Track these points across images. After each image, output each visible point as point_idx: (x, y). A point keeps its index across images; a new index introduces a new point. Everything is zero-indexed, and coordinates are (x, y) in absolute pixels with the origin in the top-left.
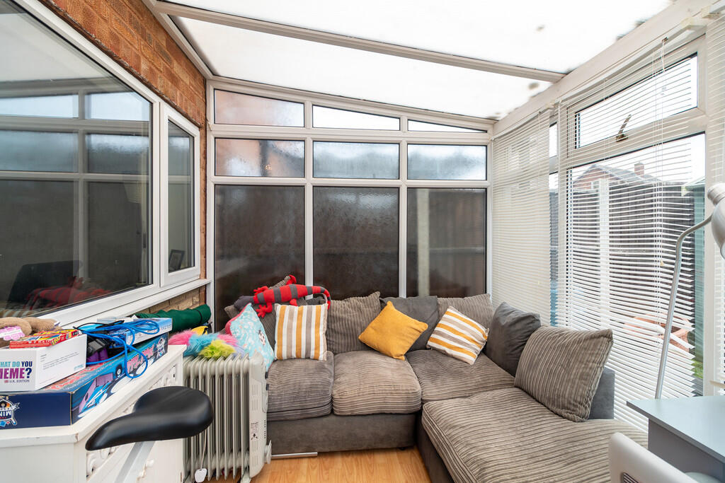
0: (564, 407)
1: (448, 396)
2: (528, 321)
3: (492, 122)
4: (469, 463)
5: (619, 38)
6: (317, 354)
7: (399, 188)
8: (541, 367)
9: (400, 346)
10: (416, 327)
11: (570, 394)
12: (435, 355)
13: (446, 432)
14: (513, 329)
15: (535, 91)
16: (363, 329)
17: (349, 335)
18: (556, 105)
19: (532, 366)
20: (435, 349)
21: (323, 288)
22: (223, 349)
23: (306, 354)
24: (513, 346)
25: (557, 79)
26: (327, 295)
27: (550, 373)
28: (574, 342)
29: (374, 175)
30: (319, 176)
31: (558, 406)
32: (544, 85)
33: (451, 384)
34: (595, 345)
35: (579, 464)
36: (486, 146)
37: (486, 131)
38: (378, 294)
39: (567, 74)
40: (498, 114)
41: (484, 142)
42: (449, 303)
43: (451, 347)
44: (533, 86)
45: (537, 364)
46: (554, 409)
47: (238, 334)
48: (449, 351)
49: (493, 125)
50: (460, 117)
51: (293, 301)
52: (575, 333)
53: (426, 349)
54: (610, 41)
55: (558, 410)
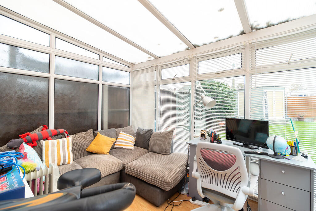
0: (166, 152)
1: (131, 161)
2: (150, 131)
3: (132, 64)
4: (151, 173)
5: (174, 53)
6: (69, 161)
7: (98, 84)
8: (158, 143)
9: (107, 149)
10: (112, 140)
11: (167, 148)
12: (119, 150)
13: (140, 169)
14: (146, 135)
15: (150, 59)
16: (88, 146)
17: (80, 150)
18: (157, 66)
19: (155, 144)
20: (118, 148)
21: (64, 130)
22: (32, 166)
23: (63, 162)
24: (146, 140)
25: (157, 58)
26: (67, 133)
27: (161, 144)
28: (165, 134)
29: (87, 77)
30: (58, 74)
31: (164, 153)
32: (152, 58)
33: (131, 157)
34: (170, 134)
35: (175, 163)
36: (130, 73)
37: (130, 67)
38: (92, 130)
39: (160, 57)
40: (135, 62)
41: (129, 71)
42: (120, 130)
43: (125, 146)
44: (150, 58)
45: (156, 143)
46: (163, 153)
47: (31, 158)
48: (124, 147)
49: (132, 65)
50: (122, 60)
51: (50, 138)
52: (164, 132)
53: (114, 149)
54: (171, 53)
55: (164, 154)
